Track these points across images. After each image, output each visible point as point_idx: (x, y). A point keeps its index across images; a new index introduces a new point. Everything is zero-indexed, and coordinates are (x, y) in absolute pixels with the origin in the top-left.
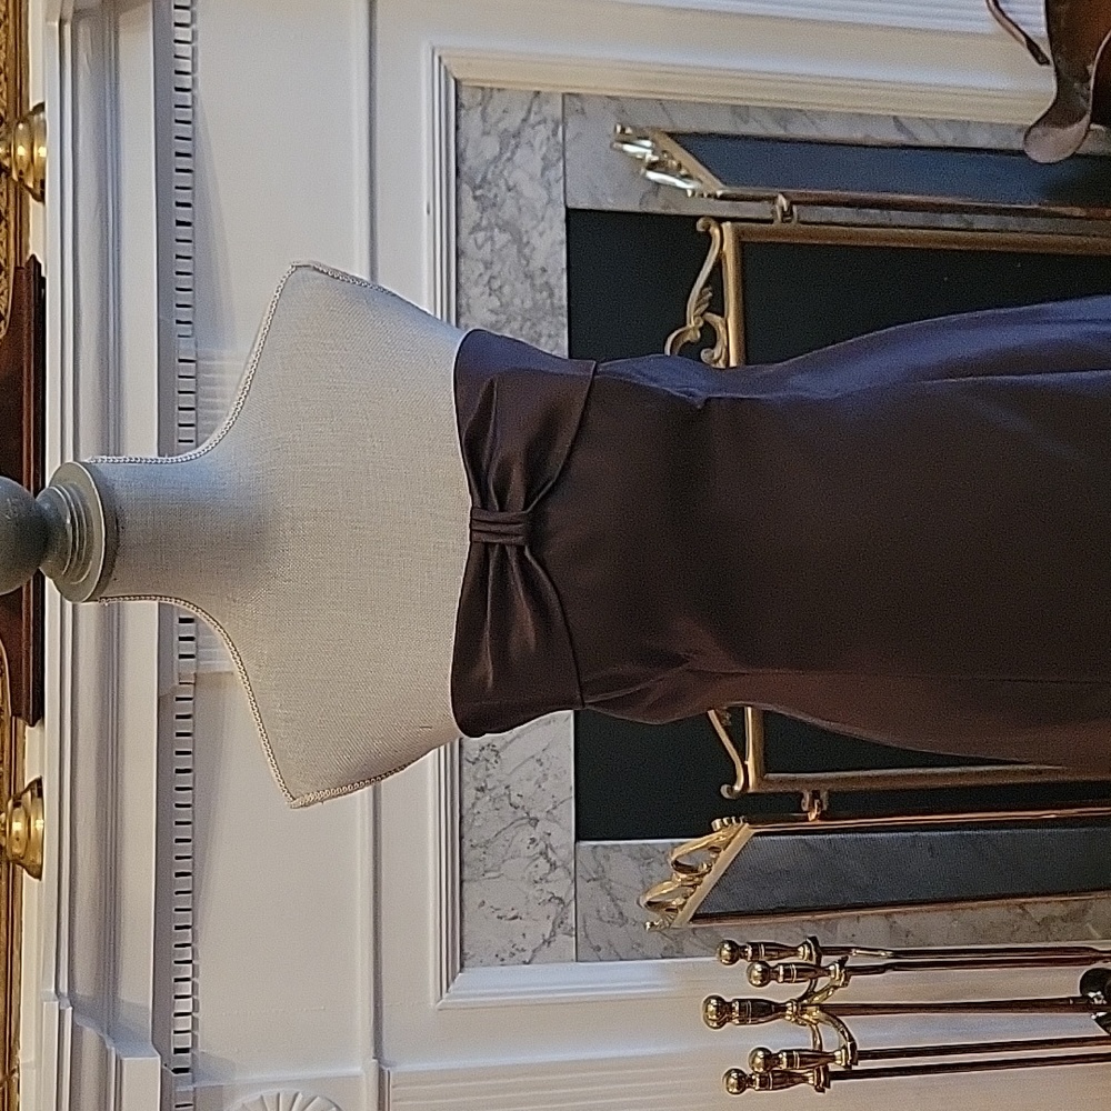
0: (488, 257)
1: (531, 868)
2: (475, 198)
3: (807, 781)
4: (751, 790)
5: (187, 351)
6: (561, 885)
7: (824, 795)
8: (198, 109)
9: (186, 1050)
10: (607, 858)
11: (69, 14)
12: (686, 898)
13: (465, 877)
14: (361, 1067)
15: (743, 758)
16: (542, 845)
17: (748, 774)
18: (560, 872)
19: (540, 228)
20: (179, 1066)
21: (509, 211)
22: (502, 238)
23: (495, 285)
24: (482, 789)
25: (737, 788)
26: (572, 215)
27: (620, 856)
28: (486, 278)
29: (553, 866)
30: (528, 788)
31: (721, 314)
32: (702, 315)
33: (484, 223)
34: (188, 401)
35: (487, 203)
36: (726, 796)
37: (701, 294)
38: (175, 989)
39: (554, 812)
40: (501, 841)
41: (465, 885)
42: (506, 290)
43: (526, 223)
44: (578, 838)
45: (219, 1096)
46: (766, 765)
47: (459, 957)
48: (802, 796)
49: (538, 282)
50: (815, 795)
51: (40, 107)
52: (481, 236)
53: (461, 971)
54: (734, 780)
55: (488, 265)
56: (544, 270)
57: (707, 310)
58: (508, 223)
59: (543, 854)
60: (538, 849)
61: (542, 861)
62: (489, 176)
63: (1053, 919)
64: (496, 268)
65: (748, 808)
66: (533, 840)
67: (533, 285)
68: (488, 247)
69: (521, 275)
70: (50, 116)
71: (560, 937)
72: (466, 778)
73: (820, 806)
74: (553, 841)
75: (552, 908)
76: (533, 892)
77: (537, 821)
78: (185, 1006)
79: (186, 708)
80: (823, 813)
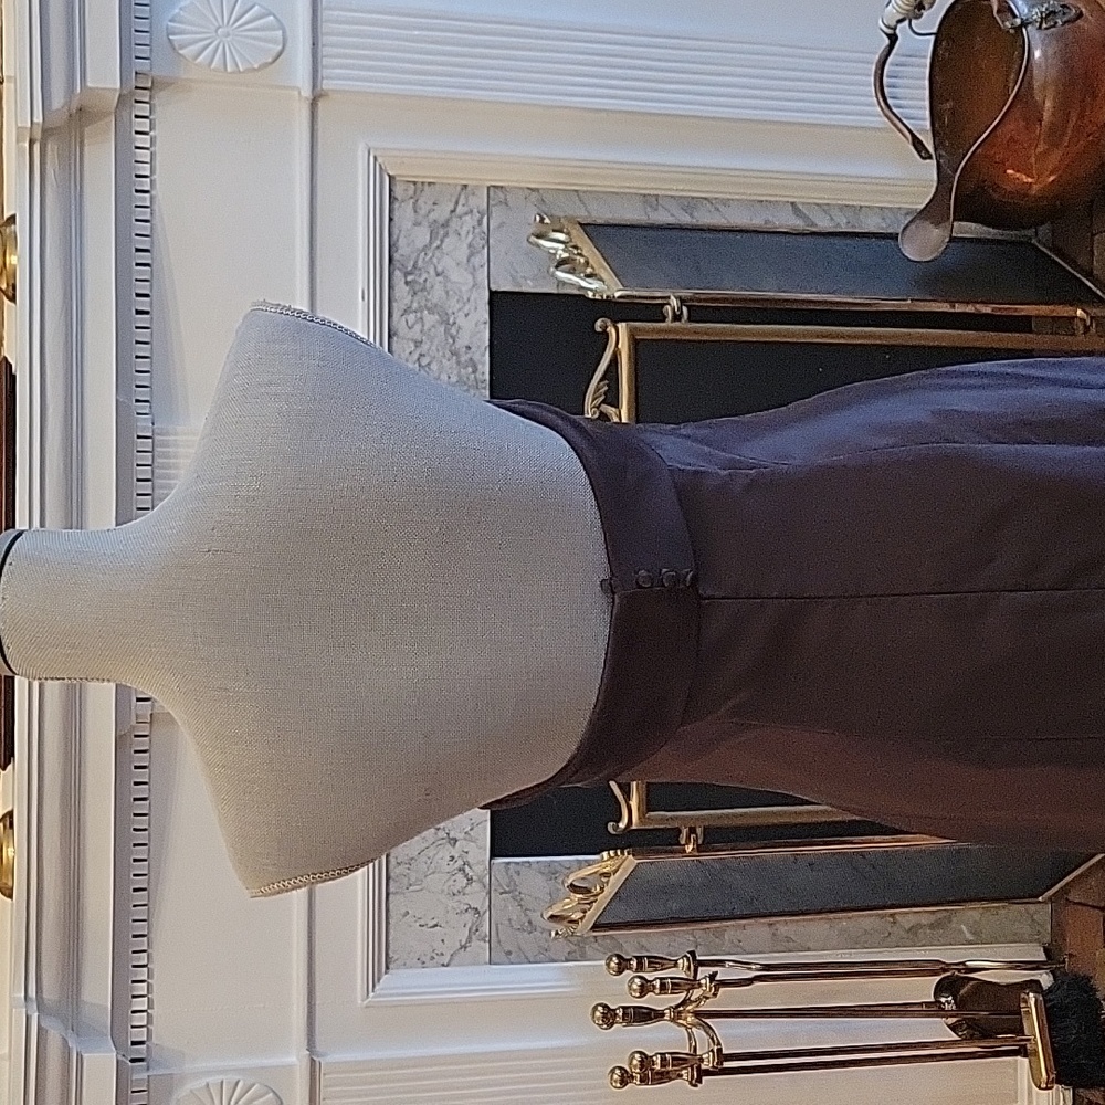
0: (418, 337)
1: (451, 882)
2: (407, 283)
3: (684, 818)
4: (634, 827)
5: (144, 428)
6: (477, 897)
7: (699, 831)
8: (156, 207)
9: (142, 1043)
10: (518, 873)
11: (38, 134)
13: (392, 889)
14: (296, 1058)
15: (628, 797)
16: (460, 862)
17: (632, 812)
18: (476, 886)
19: (466, 311)
20: (135, 1056)
21: (437, 294)
22: (430, 319)
23: (424, 361)
25: (622, 825)
26: (492, 294)
27: (531, 870)
28: (416, 356)
29: (470, 880)
31: (616, 404)
32: (598, 407)
33: (415, 305)
34: (145, 473)
35: (417, 287)
36: (612, 832)
37: (598, 389)
38: (132, 989)
39: (472, 833)
40: (423, 858)
41: (391, 896)
42: (434, 366)
43: (453, 305)
44: (493, 855)
45: (170, 1083)
46: (649, 805)
47: (384, 960)
48: (680, 832)
49: (463, 359)
50: (692, 830)
51: (12, 219)
52: (411, 318)
53: (386, 973)
54: (619, 819)
55: (418, 344)
56: (469, 348)
57: (603, 402)
58: (436, 306)
59: (461, 870)
60: (457, 866)
61: (460, 876)
62: (420, 263)
63: (920, 926)
64: (425, 347)
65: (632, 841)
66: (453, 858)
67: (458, 363)
68: (418, 327)
69: (448, 354)
70: (21, 227)
71: (475, 943)
73: (696, 840)
74: (470, 858)
75: (469, 918)
76: (452, 903)
77: (456, 840)
78: (141, 1004)
79: (143, 744)
80: (699, 848)
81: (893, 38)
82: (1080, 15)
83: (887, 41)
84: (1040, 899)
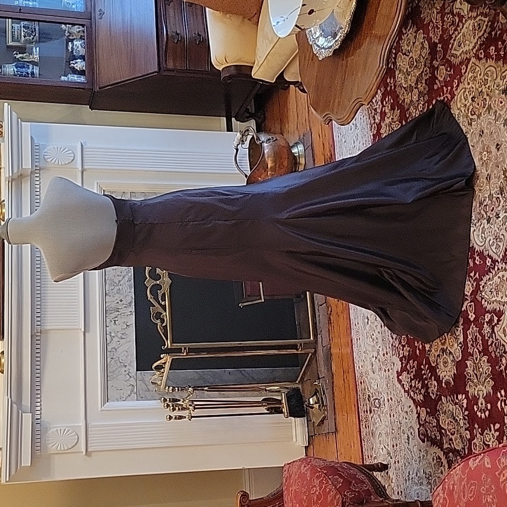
1: (125, 378)
3: (183, 345)
4: (169, 347)
5: (38, 255)
6: (132, 381)
7: (187, 348)
8: (41, 199)
9: (38, 419)
10: (144, 375)
11: (10, 180)
12: (161, 381)
14: (82, 424)
15: (167, 339)
16: (127, 372)
17: (168, 343)
18: (132, 379)
20: (36, 423)
24: (112, 358)
25: (166, 347)
27: (148, 375)
29: (131, 377)
30: (124, 358)
36: (163, 349)
39: (131, 364)
40: (117, 371)
41: (108, 382)
44: (137, 370)
45: (47, 430)
46: (173, 342)
47: (106, 399)
48: (182, 349)
50: (185, 349)
51: (4, 201)
53: (107, 402)
59: (128, 374)
61: (127, 376)
65: (168, 351)
66: (125, 371)
70: (6, 203)
71: (132, 394)
72: (108, 356)
73: (186, 351)
74: (131, 371)
75: (131, 387)
76: (126, 383)
77: (126, 366)
78: (38, 408)
79: (38, 338)
80: (187, 353)
81: (237, 150)
82: (277, 140)
83: (235, 151)
84: (297, 382)
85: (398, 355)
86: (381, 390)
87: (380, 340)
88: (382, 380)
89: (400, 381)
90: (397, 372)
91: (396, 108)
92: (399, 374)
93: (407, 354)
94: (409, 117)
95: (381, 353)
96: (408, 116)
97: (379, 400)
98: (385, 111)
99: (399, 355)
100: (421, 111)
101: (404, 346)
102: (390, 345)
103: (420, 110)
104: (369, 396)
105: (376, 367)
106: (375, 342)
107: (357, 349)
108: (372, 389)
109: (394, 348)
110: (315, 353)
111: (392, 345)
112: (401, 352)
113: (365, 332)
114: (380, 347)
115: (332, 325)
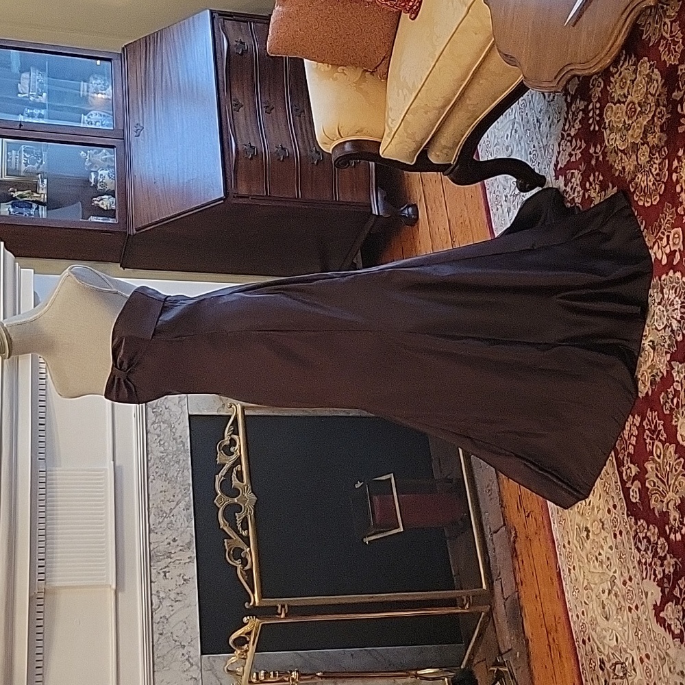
0: (159, 433)
1: (183, 666)
2: (153, 412)
3: (279, 601)
4: (257, 605)
5: (42, 468)
6: (196, 673)
7: (286, 606)
8: (48, 385)
10: (215, 661)
12: (244, 667)
13: (156, 669)
15: (253, 592)
16: (187, 656)
17: (256, 598)
18: (195, 667)
19: (179, 422)
21: (166, 416)
22: (164, 426)
23: (162, 443)
24: (161, 634)
25: (251, 604)
26: (190, 416)
27: (220, 661)
28: (158, 441)
29: (192, 665)
30: (181, 633)
31: (238, 434)
32: (230, 435)
33: (157, 421)
34: (43, 486)
35: (158, 414)
36: (247, 607)
37: (229, 429)
39: (192, 643)
40: (169, 655)
41: (156, 673)
42: (166, 444)
43: (173, 420)
44: (202, 653)
46: (262, 596)
48: (277, 607)
49: (179, 441)
50: (283, 606)
52: (156, 425)
54: (250, 602)
55: (159, 436)
56: (180, 437)
57: (232, 434)
58: (166, 420)
59: (188, 660)
60: (185, 658)
61: (187, 663)
62: (159, 405)
64: (162, 437)
65: (256, 612)
66: (183, 654)
67: (176, 442)
68: (159, 429)
69: (172, 439)
72: (154, 629)
73: (285, 610)
74: (191, 654)
75: (192, 681)
76: (184, 675)
77: (184, 646)
79: (41, 601)
80: (286, 615)
84: (462, 667)
85: (653, 577)
86: (624, 646)
87: (615, 560)
88: (626, 628)
89: (661, 621)
90: (655, 606)
91: (610, 185)
92: (658, 609)
93: (672, 570)
94: (634, 192)
95: (619, 582)
96: (632, 190)
97: (622, 664)
98: (589, 196)
99: (656, 576)
100: (657, 174)
101: (663, 559)
102: (636, 564)
103: (655, 173)
104: (602, 662)
105: (611, 608)
106: (605, 566)
107: (570, 587)
108: (607, 647)
109: (644, 567)
110: (490, 614)
111: (639, 562)
112: (659, 569)
113: (583, 554)
114: (615, 572)
115: (520, 559)
